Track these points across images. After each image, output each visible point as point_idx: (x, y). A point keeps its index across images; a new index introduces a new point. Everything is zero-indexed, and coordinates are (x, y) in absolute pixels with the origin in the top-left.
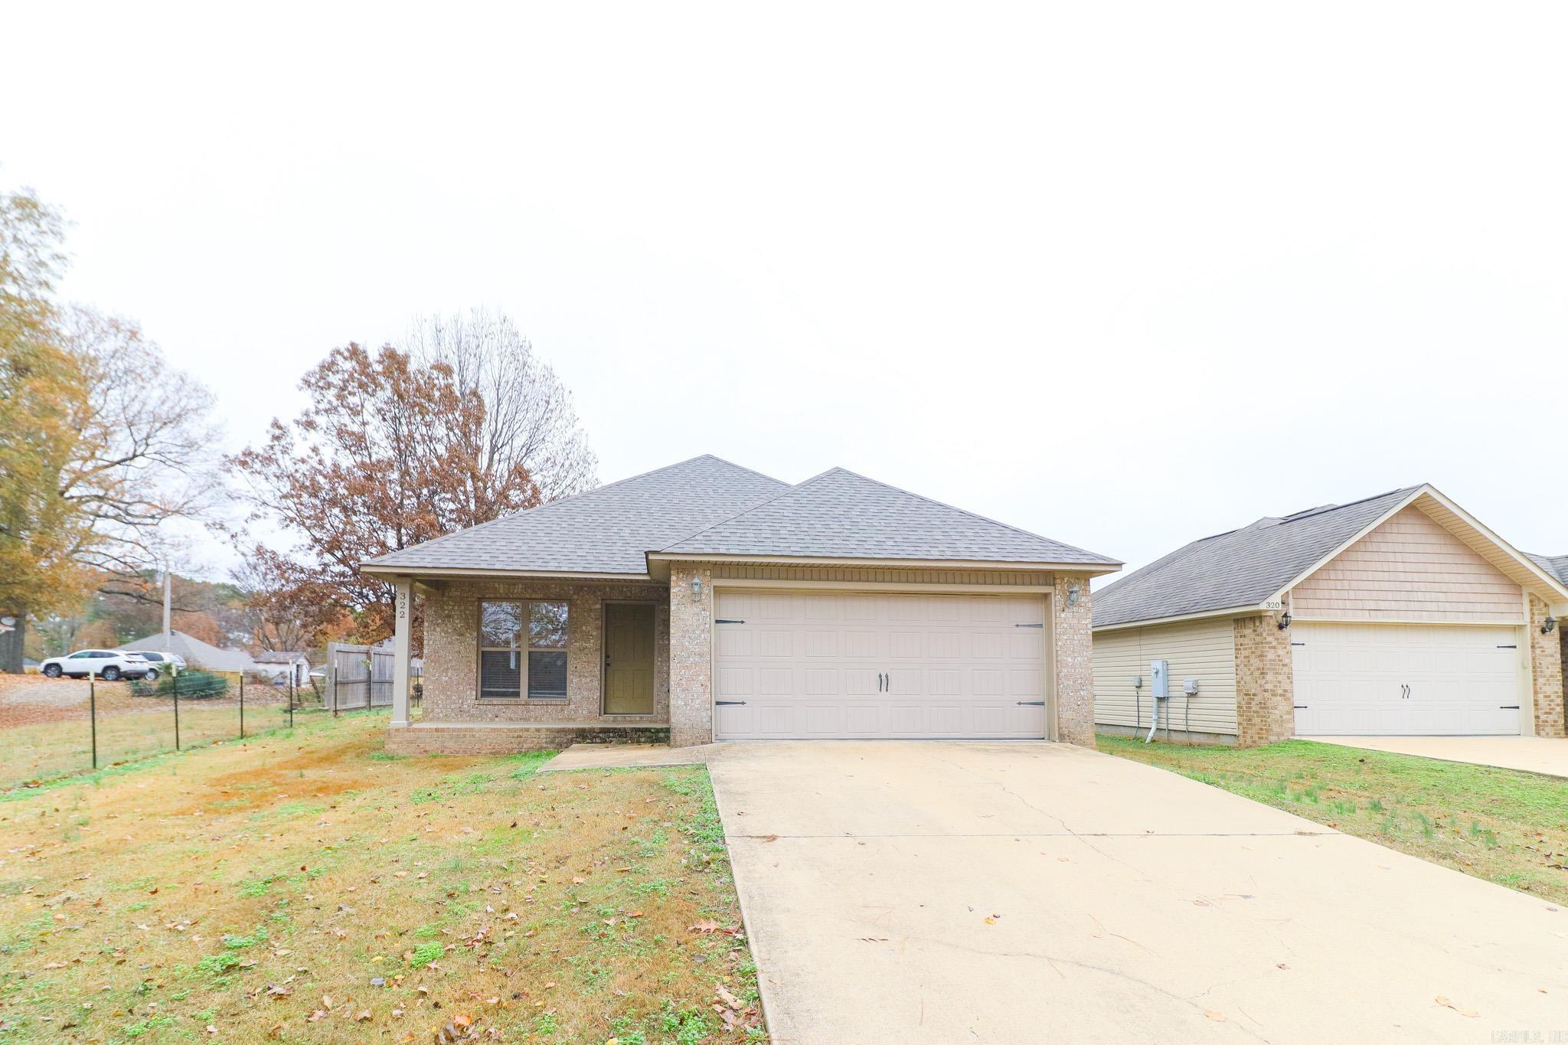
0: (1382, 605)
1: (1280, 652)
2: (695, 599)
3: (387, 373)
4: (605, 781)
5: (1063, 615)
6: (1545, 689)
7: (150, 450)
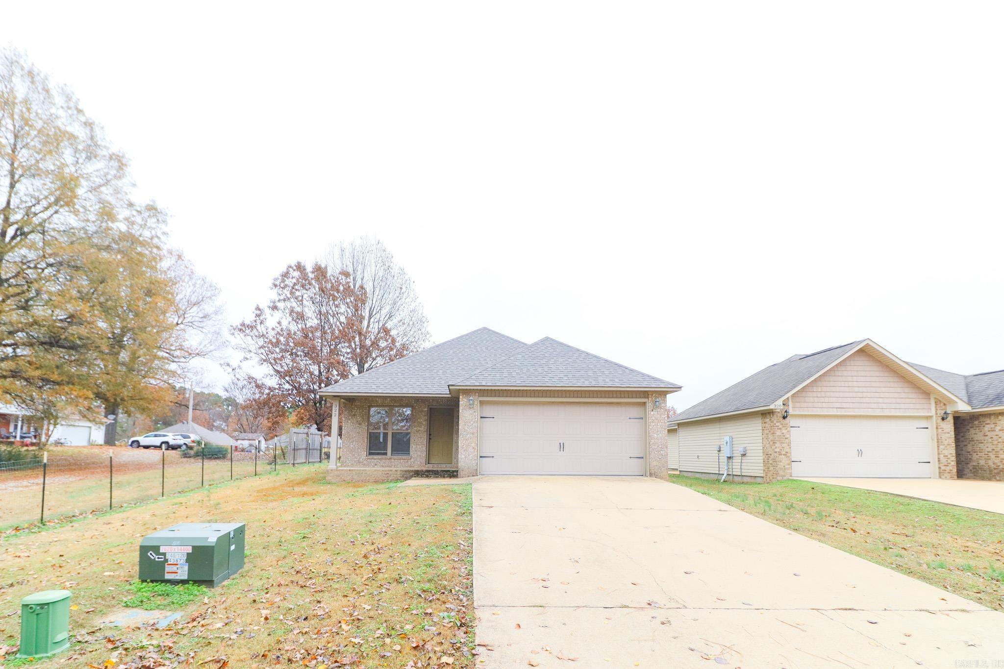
0: (845, 405)
1: (784, 431)
2: (471, 406)
3: (317, 279)
4: (427, 489)
5: (652, 413)
6: (944, 452)
7: (186, 321)
